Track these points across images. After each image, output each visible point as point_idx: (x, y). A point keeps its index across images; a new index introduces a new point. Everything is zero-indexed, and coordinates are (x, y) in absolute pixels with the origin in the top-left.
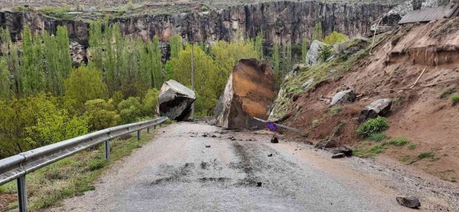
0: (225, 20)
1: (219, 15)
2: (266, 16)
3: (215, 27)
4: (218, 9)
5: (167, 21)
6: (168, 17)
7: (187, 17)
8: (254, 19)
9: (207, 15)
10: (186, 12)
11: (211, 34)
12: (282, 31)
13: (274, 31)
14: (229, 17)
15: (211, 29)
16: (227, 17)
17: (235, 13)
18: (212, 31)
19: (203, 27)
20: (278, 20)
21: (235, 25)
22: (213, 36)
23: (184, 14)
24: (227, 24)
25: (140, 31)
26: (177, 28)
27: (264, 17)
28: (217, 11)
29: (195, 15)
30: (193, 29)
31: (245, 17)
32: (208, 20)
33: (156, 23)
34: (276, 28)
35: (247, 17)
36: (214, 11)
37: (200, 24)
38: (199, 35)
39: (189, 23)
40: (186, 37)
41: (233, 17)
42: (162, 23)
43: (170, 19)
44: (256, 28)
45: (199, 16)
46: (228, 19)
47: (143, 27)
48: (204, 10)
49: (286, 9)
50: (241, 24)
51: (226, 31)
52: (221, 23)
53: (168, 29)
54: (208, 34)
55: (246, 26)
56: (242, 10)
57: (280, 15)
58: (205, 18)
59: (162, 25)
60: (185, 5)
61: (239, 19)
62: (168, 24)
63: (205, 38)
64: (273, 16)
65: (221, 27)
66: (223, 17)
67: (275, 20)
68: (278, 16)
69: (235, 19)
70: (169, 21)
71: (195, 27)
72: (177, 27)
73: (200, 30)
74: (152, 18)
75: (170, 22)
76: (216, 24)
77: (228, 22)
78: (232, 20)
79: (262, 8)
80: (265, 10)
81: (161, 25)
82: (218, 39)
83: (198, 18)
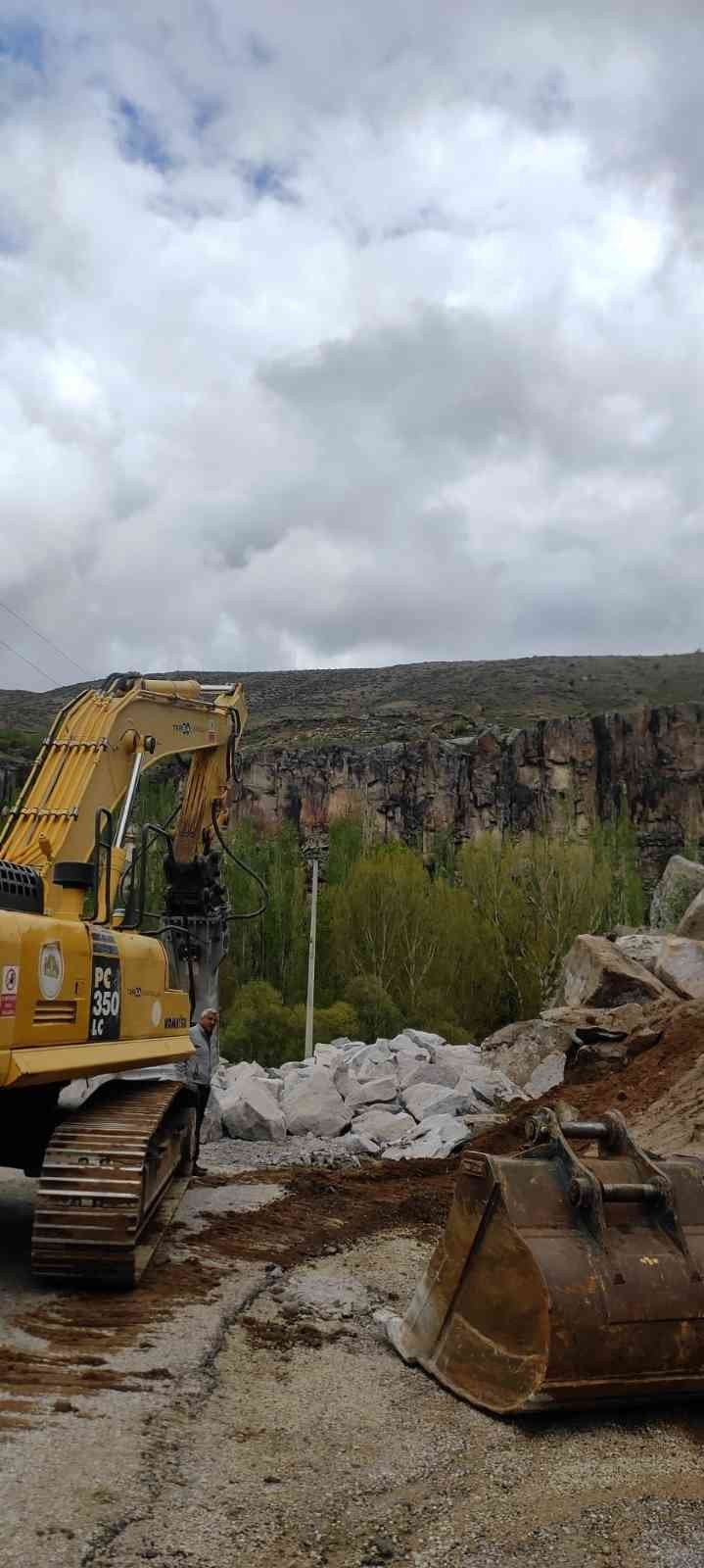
0: (528, 762)
1: (504, 746)
2: (668, 750)
3: (494, 785)
4: (504, 730)
5: (341, 768)
6: (346, 755)
7: (405, 756)
8: (626, 760)
9: (467, 748)
10: (402, 738)
11: (480, 808)
13: (695, 798)
14: (541, 754)
15: (479, 791)
16: (534, 752)
17: (560, 742)
18: (482, 799)
19: (453, 785)
21: (561, 777)
22: (487, 814)
23: (395, 745)
24: (529, 776)
25: (256, 798)
26: (371, 789)
27: (661, 754)
28: (502, 737)
29: (430, 749)
30: (420, 790)
31: (593, 751)
32: (468, 763)
33: (307, 771)
35: (600, 754)
36: (492, 737)
37: (443, 775)
38: (441, 810)
39: (408, 772)
40: (399, 817)
41: (553, 754)
42: (323, 775)
43: (349, 761)
45: (442, 750)
46: (535, 760)
47: (266, 784)
48: (459, 732)
50: (581, 775)
51: (530, 797)
52: (511, 774)
53: (340, 792)
54: (469, 807)
55: (599, 781)
56: (584, 731)
58: (460, 758)
59: (325, 780)
60: (400, 717)
61: (573, 761)
62: (340, 777)
63: (460, 818)
65: (512, 786)
66: (519, 751)
69: (561, 759)
70: (346, 768)
71: (427, 783)
72: (370, 785)
73: (442, 794)
74: (295, 757)
75: (350, 771)
76: (497, 774)
77: (536, 771)
78: (548, 764)
79: (653, 725)
80: (663, 730)
81: (321, 780)
82: (501, 822)
83: (439, 756)
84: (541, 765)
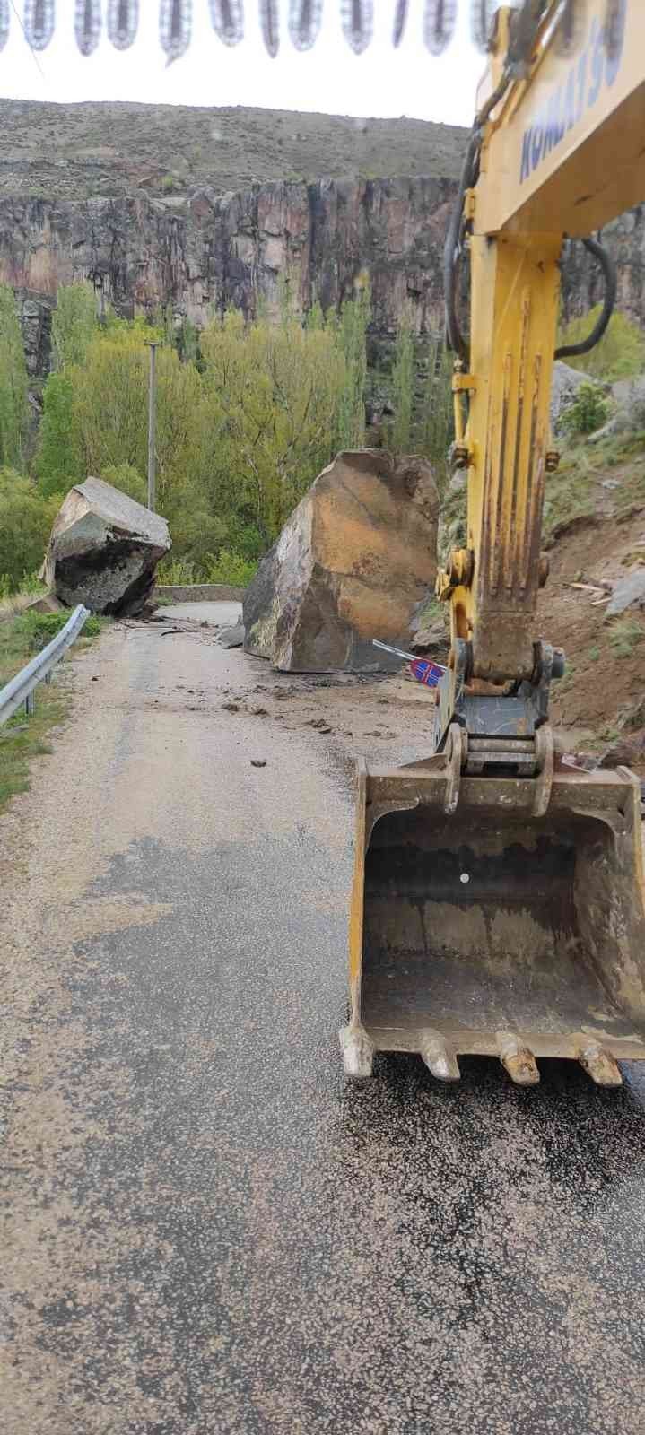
0: (241, 231)
1: (218, 212)
2: (378, 227)
3: (207, 255)
4: (217, 191)
5: (40, 224)
6: (46, 209)
7: (111, 214)
8: (338, 237)
9: (180, 211)
10: (110, 193)
11: (192, 281)
12: (427, 284)
13: (401, 284)
14: (255, 223)
15: (191, 261)
16: (247, 221)
17: (275, 210)
18: (195, 271)
19: (166, 253)
20: (419, 243)
21: (275, 252)
22: (199, 288)
23: (101, 201)
24: (244, 248)
26: (76, 252)
27: (371, 232)
28: (215, 200)
29: (138, 208)
30: (129, 256)
31: (306, 226)
32: (180, 228)
34: (408, 275)
35: (313, 228)
36: (205, 199)
37: (154, 241)
38: (152, 280)
39: (115, 234)
40: (107, 286)
41: (267, 224)
42: (22, 230)
43: (50, 217)
44: (343, 268)
45: (152, 211)
46: (249, 230)
48: (169, 191)
49: (445, 207)
50: (295, 250)
51: (244, 272)
52: (226, 244)
53: (44, 252)
54: (180, 278)
55: (311, 260)
56: (300, 201)
57: (423, 229)
58: (172, 221)
59: (25, 236)
60: (102, 166)
61: (288, 234)
62: (43, 234)
63: (172, 291)
64: (401, 228)
65: (226, 258)
66: (233, 218)
67: (408, 243)
68: (418, 229)
69: (275, 231)
70: (47, 224)
71: (139, 249)
72: (76, 246)
73: (153, 262)
75: (52, 227)
76: (210, 243)
77: (250, 241)
78: (263, 236)
79: (366, 199)
80: (376, 204)
81: (19, 237)
82: (215, 298)
83: (149, 218)
84: (254, 235)
